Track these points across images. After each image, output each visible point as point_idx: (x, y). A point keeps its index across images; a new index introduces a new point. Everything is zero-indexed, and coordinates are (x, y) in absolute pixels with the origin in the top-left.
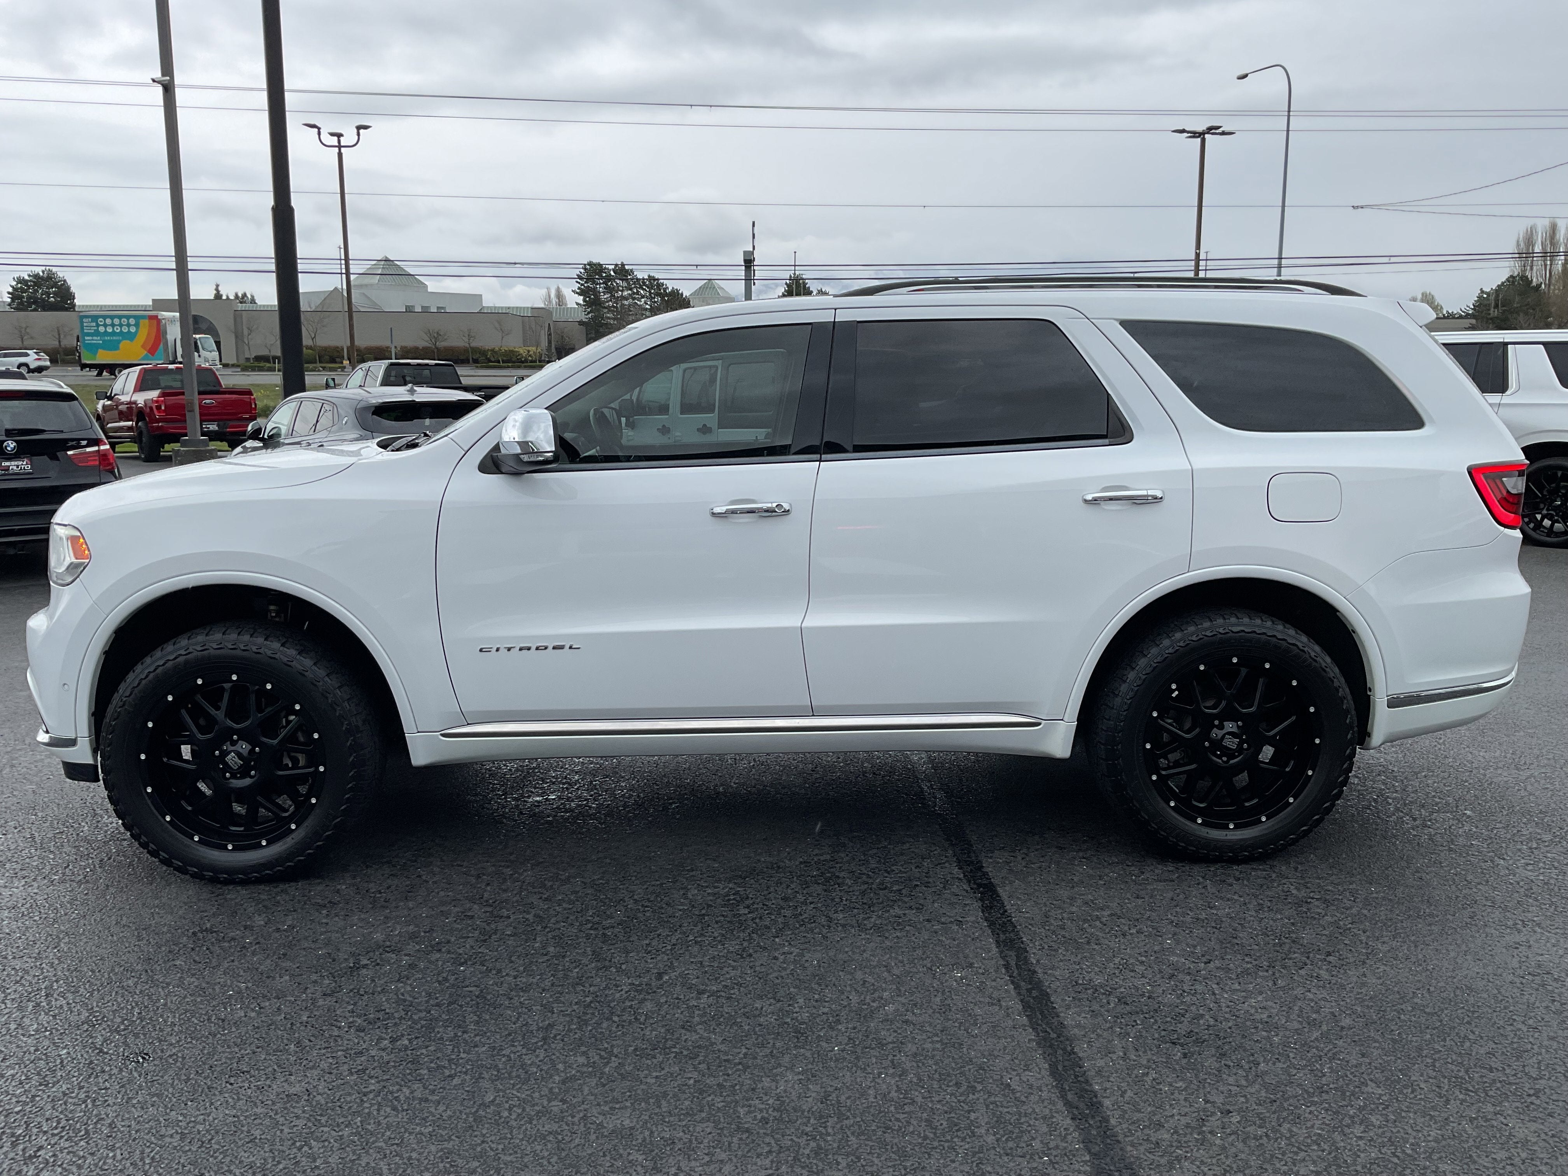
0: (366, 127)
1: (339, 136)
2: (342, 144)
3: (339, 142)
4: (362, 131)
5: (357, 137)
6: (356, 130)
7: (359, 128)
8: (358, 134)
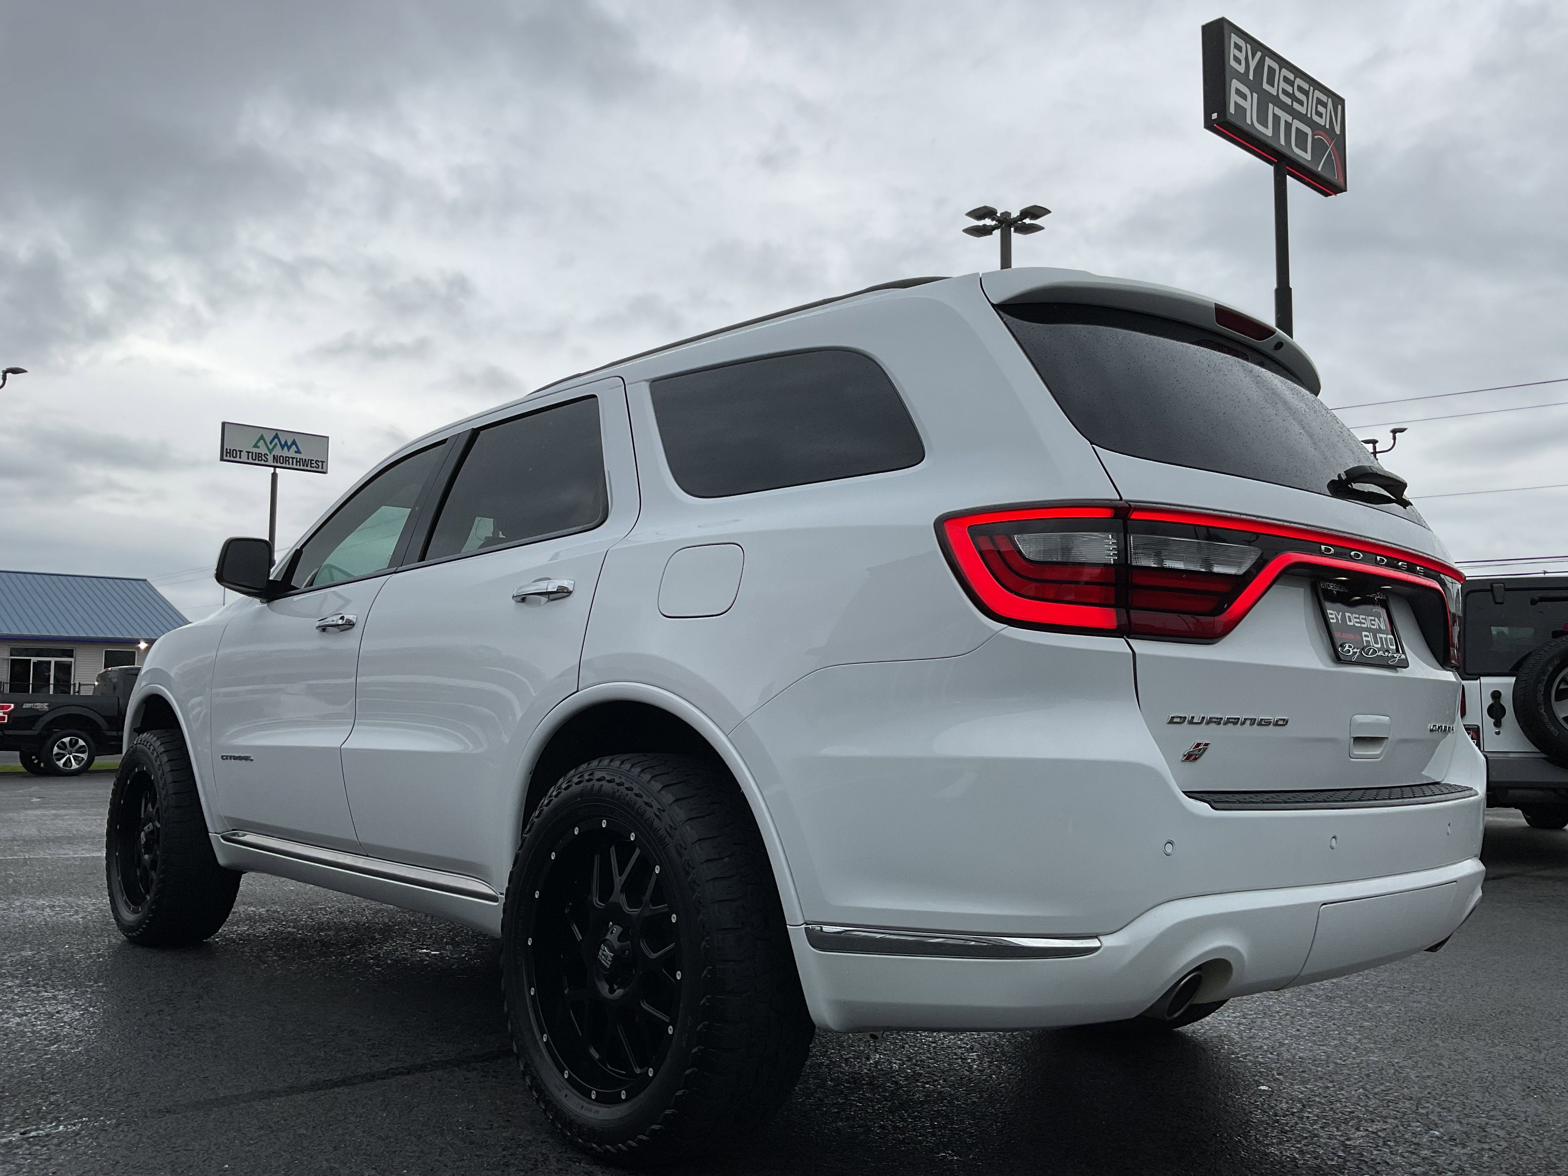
0: (1402, 430)
1: (1374, 442)
2: (1377, 450)
3: (1375, 448)
4: (1398, 435)
5: (1392, 441)
6: (1391, 434)
7: (1394, 432)
8: (1394, 438)
